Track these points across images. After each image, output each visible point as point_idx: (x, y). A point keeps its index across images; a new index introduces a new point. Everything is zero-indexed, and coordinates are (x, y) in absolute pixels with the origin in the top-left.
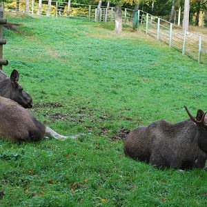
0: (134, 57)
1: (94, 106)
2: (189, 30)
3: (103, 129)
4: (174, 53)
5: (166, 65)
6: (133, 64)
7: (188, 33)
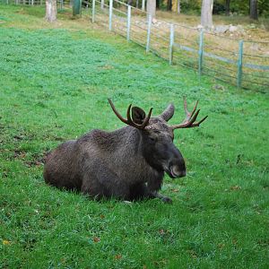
0: (74, 56)
1: (8, 122)
2: (157, 17)
3: (17, 152)
4: (134, 50)
5: (121, 67)
6: (72, 66)
7: (155, 21)
